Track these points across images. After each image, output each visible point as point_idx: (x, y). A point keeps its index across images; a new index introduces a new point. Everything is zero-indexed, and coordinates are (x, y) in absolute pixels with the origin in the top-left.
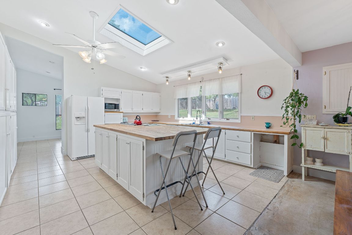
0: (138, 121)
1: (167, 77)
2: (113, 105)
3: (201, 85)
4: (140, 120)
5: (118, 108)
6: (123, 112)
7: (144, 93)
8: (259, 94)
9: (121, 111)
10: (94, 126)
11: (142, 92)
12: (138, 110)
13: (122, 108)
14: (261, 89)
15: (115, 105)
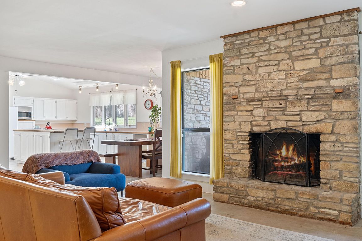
0: (48, 126)
1: (80, 86)
2: (26, 114)
3: (111, 95)
4: (50, 126)
5: (30, 117)
6: (35, 120)
7: (58, 100)
8: (146, 106)
9: (33, 119)
10: (13, 130)
11: (55, 100)
12: (50, 118)
13: (34, 116)
14: (147, 102)
15: (27, 113)
